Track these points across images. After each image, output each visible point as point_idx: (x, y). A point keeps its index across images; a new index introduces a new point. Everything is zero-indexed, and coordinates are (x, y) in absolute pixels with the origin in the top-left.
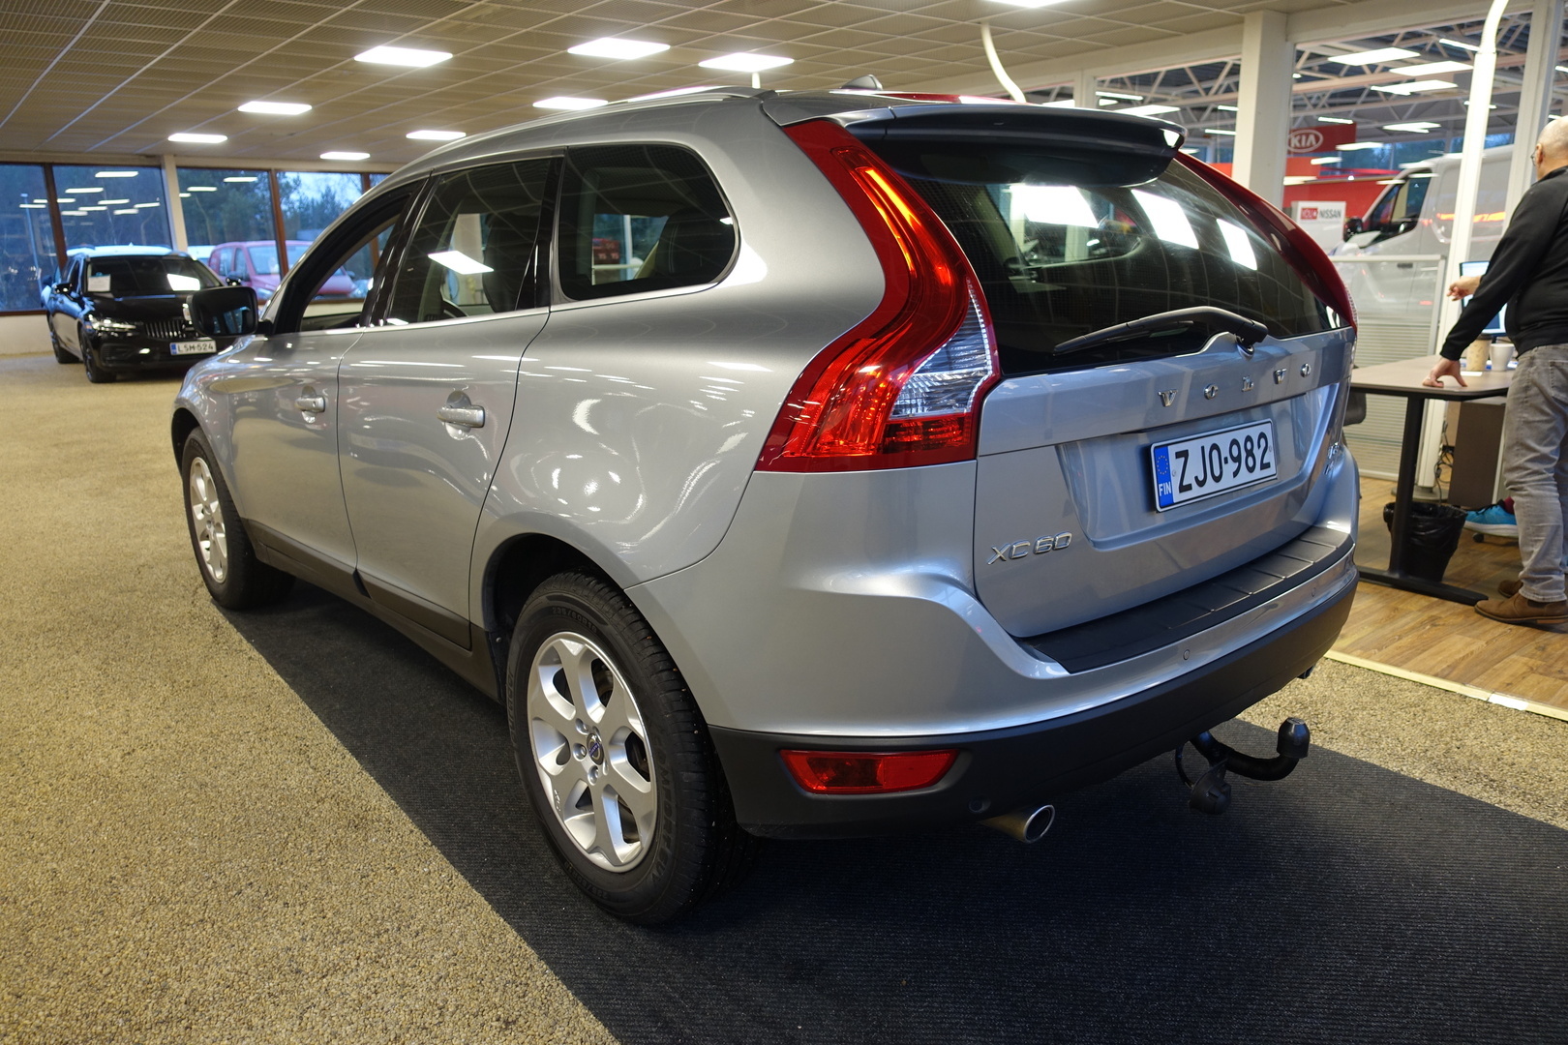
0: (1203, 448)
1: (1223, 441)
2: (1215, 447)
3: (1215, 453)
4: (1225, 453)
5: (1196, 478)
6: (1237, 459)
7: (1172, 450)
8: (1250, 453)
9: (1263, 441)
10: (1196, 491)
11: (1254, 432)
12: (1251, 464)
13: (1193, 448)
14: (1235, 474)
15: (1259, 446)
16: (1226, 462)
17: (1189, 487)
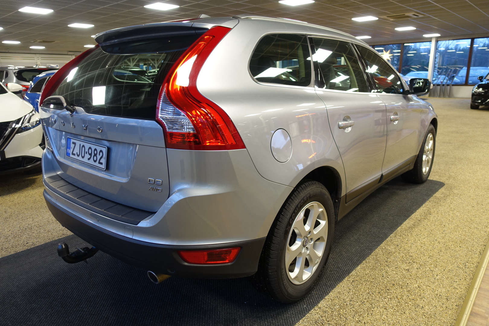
0: (80, 145)
1: (87, 146)
2: (83, 146)
3: (83, 148)
4: (87, 150)
5: (77, 153)
6: (90, 154)
7: (72, 141)
8: (95, 155)
9: (101, 153)
10: (76, 157)
11: (99, 149)
12: (95, 159)
13: (78, 143)
14: (89, 159)
15: (99, 155)
16: (86, 153)
17: (74, 155)
